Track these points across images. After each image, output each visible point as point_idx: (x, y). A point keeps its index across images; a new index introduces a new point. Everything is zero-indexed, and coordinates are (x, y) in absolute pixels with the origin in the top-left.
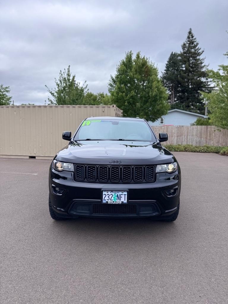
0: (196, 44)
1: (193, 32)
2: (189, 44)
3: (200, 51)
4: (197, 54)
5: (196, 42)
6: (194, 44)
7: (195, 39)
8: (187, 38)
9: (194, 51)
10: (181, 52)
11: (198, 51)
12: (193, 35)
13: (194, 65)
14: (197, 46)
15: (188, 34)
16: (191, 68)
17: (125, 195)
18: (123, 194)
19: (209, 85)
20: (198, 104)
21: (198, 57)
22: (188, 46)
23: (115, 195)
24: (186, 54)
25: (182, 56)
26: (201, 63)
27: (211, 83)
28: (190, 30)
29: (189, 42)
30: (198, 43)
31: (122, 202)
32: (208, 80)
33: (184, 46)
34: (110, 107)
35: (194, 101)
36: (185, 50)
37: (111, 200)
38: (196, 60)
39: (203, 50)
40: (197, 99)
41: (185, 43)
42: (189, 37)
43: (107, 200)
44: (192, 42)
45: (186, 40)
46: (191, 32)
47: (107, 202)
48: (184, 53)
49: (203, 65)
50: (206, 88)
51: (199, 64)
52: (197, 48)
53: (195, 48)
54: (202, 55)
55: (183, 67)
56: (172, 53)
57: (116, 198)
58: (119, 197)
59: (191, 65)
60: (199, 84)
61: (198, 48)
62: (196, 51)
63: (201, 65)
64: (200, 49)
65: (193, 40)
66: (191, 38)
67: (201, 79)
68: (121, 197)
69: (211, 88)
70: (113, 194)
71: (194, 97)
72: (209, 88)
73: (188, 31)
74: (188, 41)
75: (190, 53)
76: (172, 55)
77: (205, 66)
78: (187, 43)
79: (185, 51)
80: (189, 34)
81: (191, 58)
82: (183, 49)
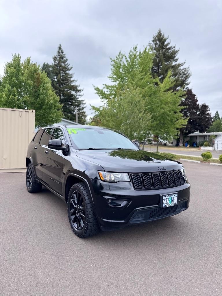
0: (65, 60)
1: (62, 48)
2: (60, 58)
3: (69, 67)
4: (66, 68)
5: (66, 58)
6: (64, 60)
7: (65, 55)
8: (57, 52)
9: (64, 65)
10: (52, 63)
11: (67, 66)
12: (63, 51)
13: (65, 78)
14: (66, 62)
15: (58, 49)
16: (62, 80)
17: (176, 197)
18: (175, 196)
19: (78, 98)
20: (69, 114)
21: (67, 72)
22: (59, 59)
23: (170, 198)
24: (57, 67)
25: (54, 68)
26: (71, 77)
27: (79, 97)
28: (60, 46)
29: (59, 57)
30: (67, 59)
31: (175, 203)
32: (77, 94)
33: (55, 59)
34: (28, 112)
35: (66, 111)
36: (56, 62)
37: (168, 203)
38: (66, 74)
39: (72, 66)
40: (69, 109)
41: (56, 56)
42: (59, 52)
43: (165, 204)
44: (62, 57)
45: (57, 54)
46: (61, 48)
47: (166, 205)
48: (56, 65)
49: (72, 79)
50: (75, 100)
51: (69, 77)
52: (66, 63)
53: (65, 63)
54: (71, 70)
55: (55, 78)
56: (45, 63)
57: (171, 200)
58: (172, 200)
59: (62, 78)
60: (70, 96)
61: (68, 64)
62: (66, 66)
63: (70, 79)
64: (69, 65)
65: (62, 55)
66: (61, 53)
67: (71, 92)
68: (174, 199)
69: (79, 101)
70: (169, 197)
71: (66, 108)
72: (78, 101)
73: (58, 46)
74: (59, 55)
75: (61, 66)
76: (45, 65)
77: (74, 80)
78: (58, 57)
79: (56, 64)
80: (60, 49)
81: (62, 72)
82: (54, 61)
